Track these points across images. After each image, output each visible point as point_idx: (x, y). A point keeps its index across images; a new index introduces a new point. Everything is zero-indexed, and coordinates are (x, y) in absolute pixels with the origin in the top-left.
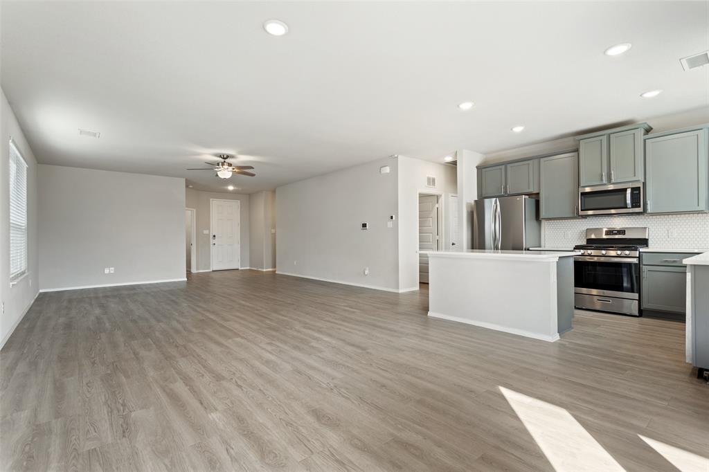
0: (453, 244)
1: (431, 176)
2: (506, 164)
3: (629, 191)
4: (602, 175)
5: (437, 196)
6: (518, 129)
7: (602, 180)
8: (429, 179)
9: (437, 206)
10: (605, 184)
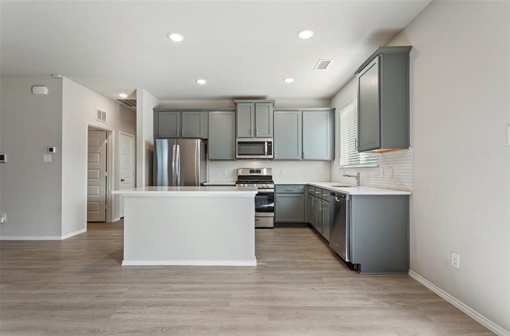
0: (122, 180)
1: (103, 110)
2: (182, 111)
3: (266, 144)
4: (251, 131)
5: (107, 132)
6: (201, 82)
7: (251, 134)
8: (99, 113)
9: (106, 141)
10: (253, 137)
